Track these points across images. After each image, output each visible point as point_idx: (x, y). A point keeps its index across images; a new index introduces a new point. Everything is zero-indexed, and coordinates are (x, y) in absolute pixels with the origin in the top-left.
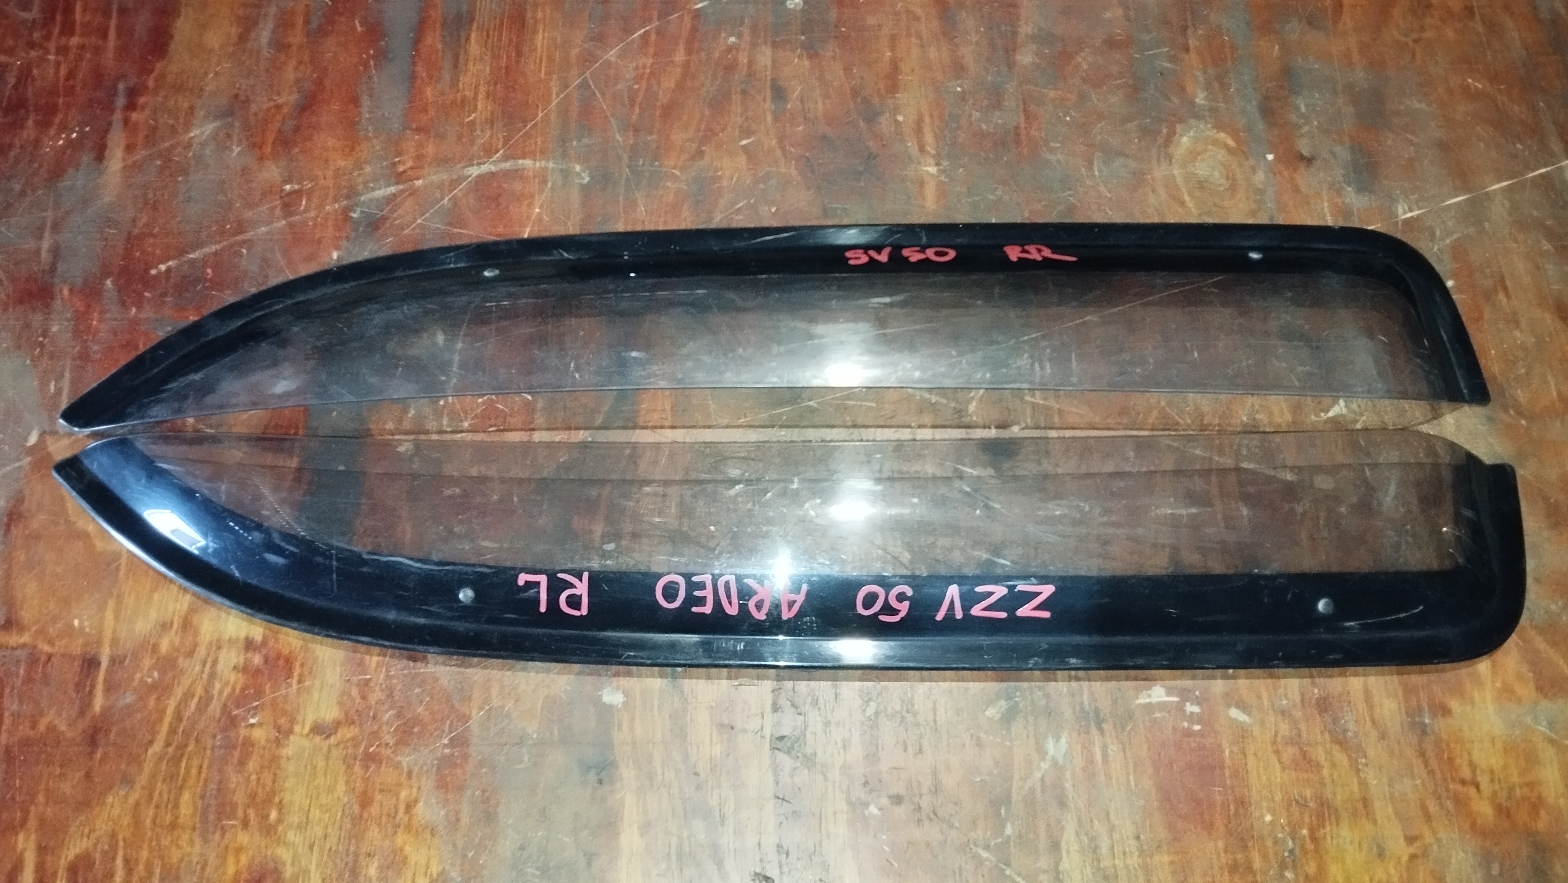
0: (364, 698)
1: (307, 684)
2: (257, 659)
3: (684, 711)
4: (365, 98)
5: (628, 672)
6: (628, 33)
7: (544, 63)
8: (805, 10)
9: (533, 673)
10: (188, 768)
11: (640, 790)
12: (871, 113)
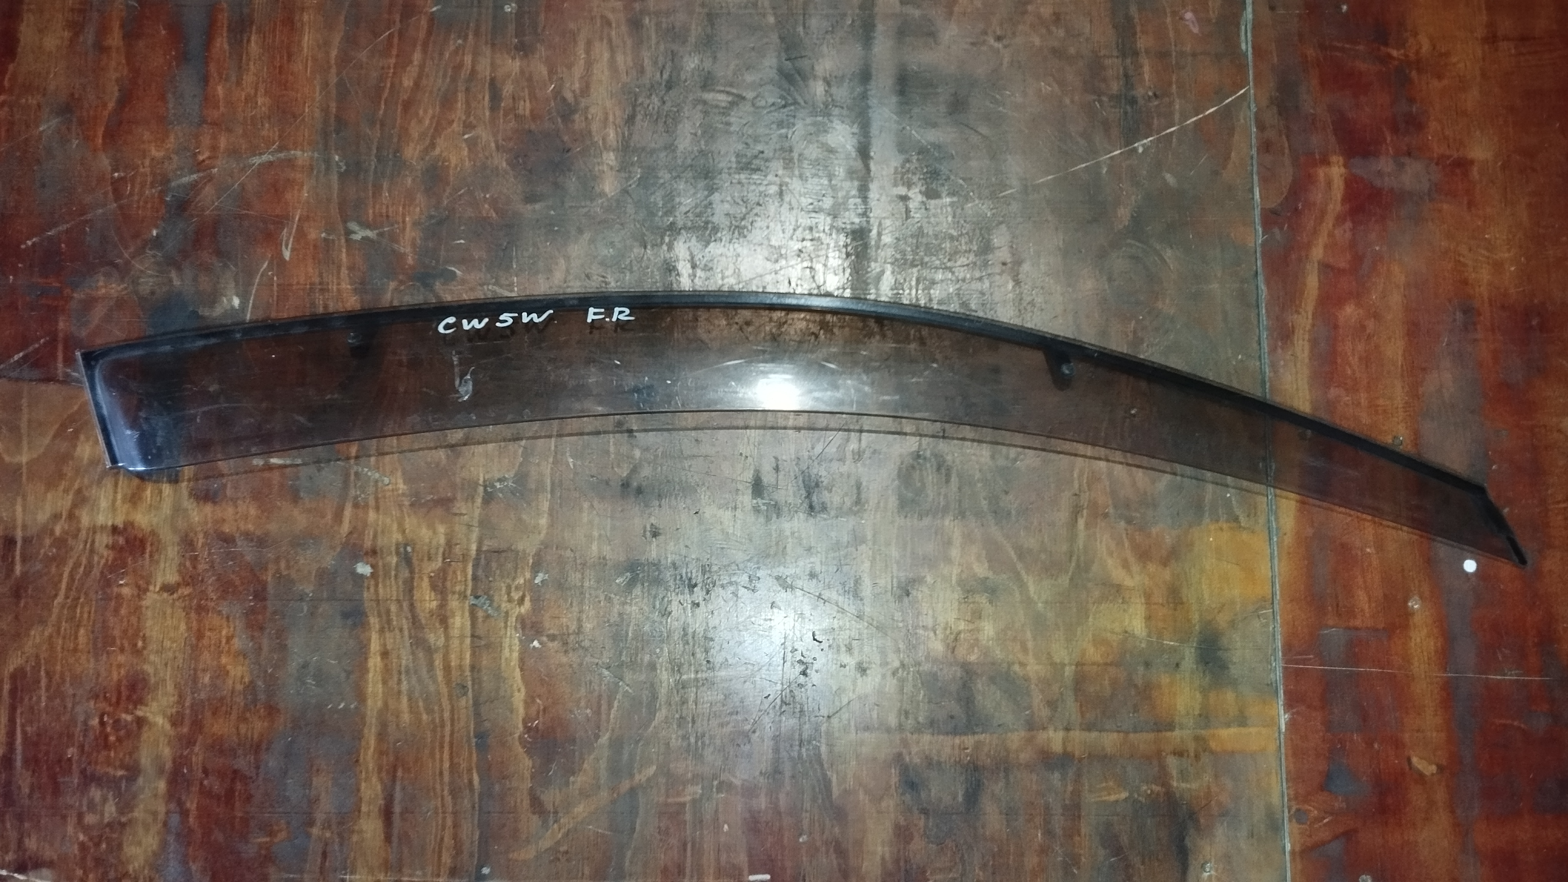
0: (195, 567)
1: (156, 557)
2: (121, 541)
3: (412, 578)
4: (170, 95)
5: (374, 552)
6: (376, 35)
7: (310, 63)
8: (519, 15)
9: (308, 552)
10: (81, 613)
11: (382, 631)
12: (567, 111)
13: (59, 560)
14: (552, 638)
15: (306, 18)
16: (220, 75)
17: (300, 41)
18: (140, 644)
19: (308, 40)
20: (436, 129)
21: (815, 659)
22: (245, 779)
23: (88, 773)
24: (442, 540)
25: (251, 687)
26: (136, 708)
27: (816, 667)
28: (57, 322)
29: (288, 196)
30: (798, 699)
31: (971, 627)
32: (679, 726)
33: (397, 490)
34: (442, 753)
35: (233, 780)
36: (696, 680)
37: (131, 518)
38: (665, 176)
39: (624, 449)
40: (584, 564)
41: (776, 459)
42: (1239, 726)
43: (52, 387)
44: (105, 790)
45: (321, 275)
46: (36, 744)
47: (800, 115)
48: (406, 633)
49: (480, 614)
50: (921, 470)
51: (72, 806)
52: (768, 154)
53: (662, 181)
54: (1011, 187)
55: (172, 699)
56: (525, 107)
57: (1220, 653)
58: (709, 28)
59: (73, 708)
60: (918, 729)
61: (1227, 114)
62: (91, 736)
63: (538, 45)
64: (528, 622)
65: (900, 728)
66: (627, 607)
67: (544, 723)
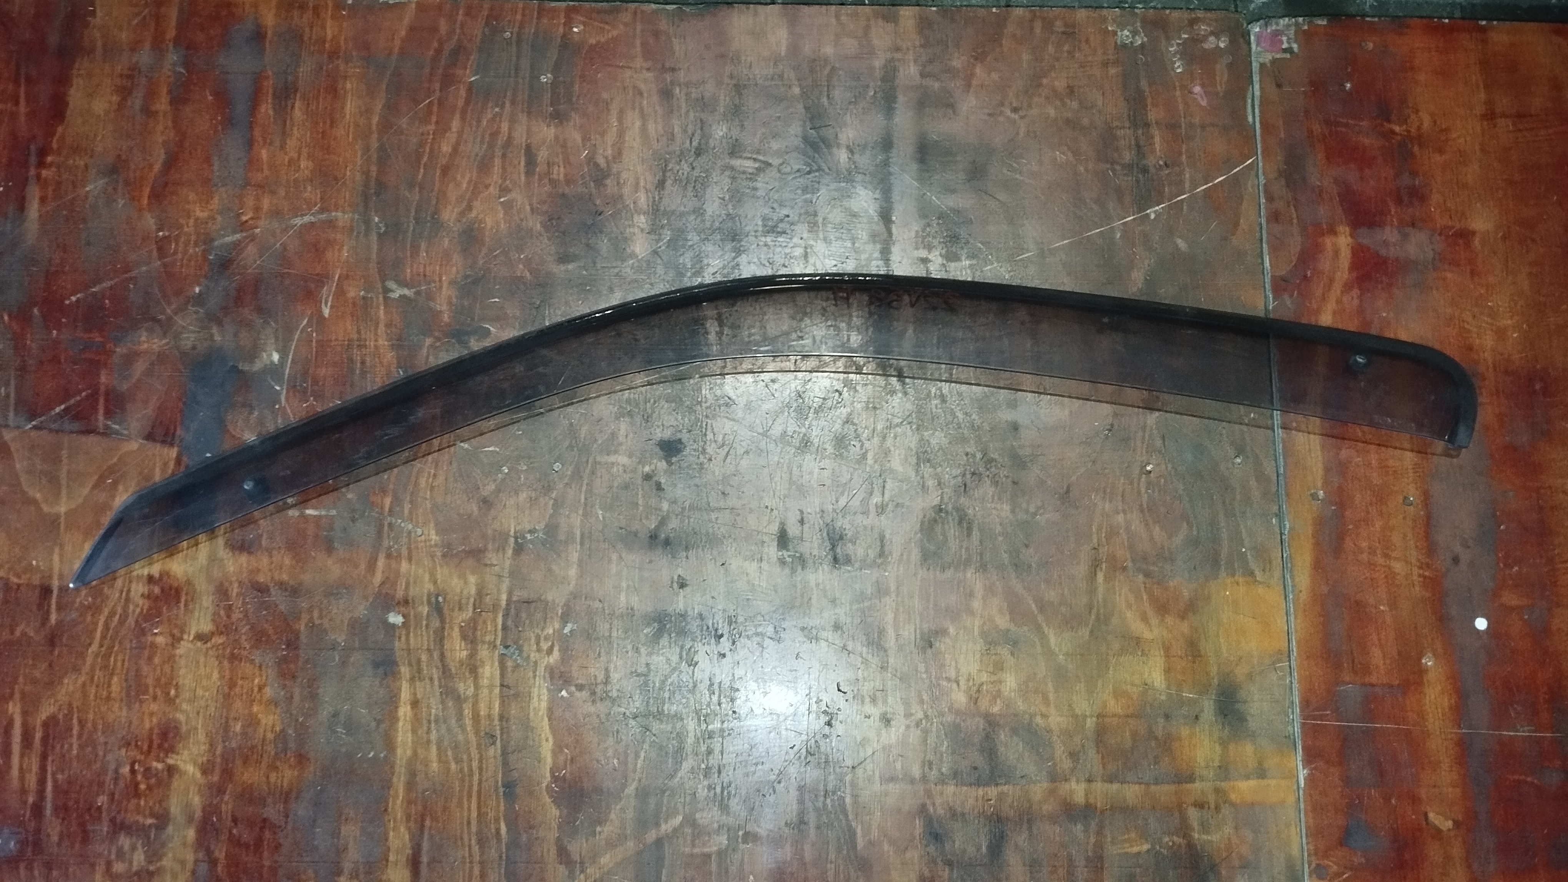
0: (229, 617)
1: (190, 607)
2: (157, 590)
3: (443, 628)
4: (216, 158)
5: (406, 602)
6: (417, 102)
7: (351, 129)
8: (554, 85)
9: (341, 602)
10: (115, 661)
11: (412, 680)
12: (600, 176)
13: (95, 609)
14: (580, 688)
15: (349, 86)
16: (264, 139)
17: (343, 108)
18: (173, 692)
19: (350, 107)
20: (473, 193)
21: (839, 709)
22: (275, 828)
23: (118, 821)
24: (473, 591)
25: (282, 736)
26: (167, 756)
27: (840, 717)
28: (98, 375)
29: (329, 255)
30: (823, 749)
31: (994, 678)
32: (705, 776)
33: (430, 540)
34: (470, 802)
35: (262, 829)
36: (722, 730)
37: (167, 568)
38: (693, 237)
39: (653, 502)
40: (612, 614)
41: (802, 512)
42: (1258, 778)
43: (92, 439)
44: (134, 839)
45: (359, 332)
46: (66, 792)
47: (824, 181)
48: (436, 683)
49: (510, 664)
50: (943, 523)
51: (100, 855)
52: (794, 217)
53: (690, 243)
54: (1028, 251)
55: (203, 747)
56: (559, 173)
57: (1238, 706)
58: (737, 98)
59: (105, 756)
60: (942, 781)
61: (1235, 182)
62: (122, 784)
63: (573, 114)
64: (556, 671)
65: (924, 778)
66: (654, 657)
67: (571, 774)
